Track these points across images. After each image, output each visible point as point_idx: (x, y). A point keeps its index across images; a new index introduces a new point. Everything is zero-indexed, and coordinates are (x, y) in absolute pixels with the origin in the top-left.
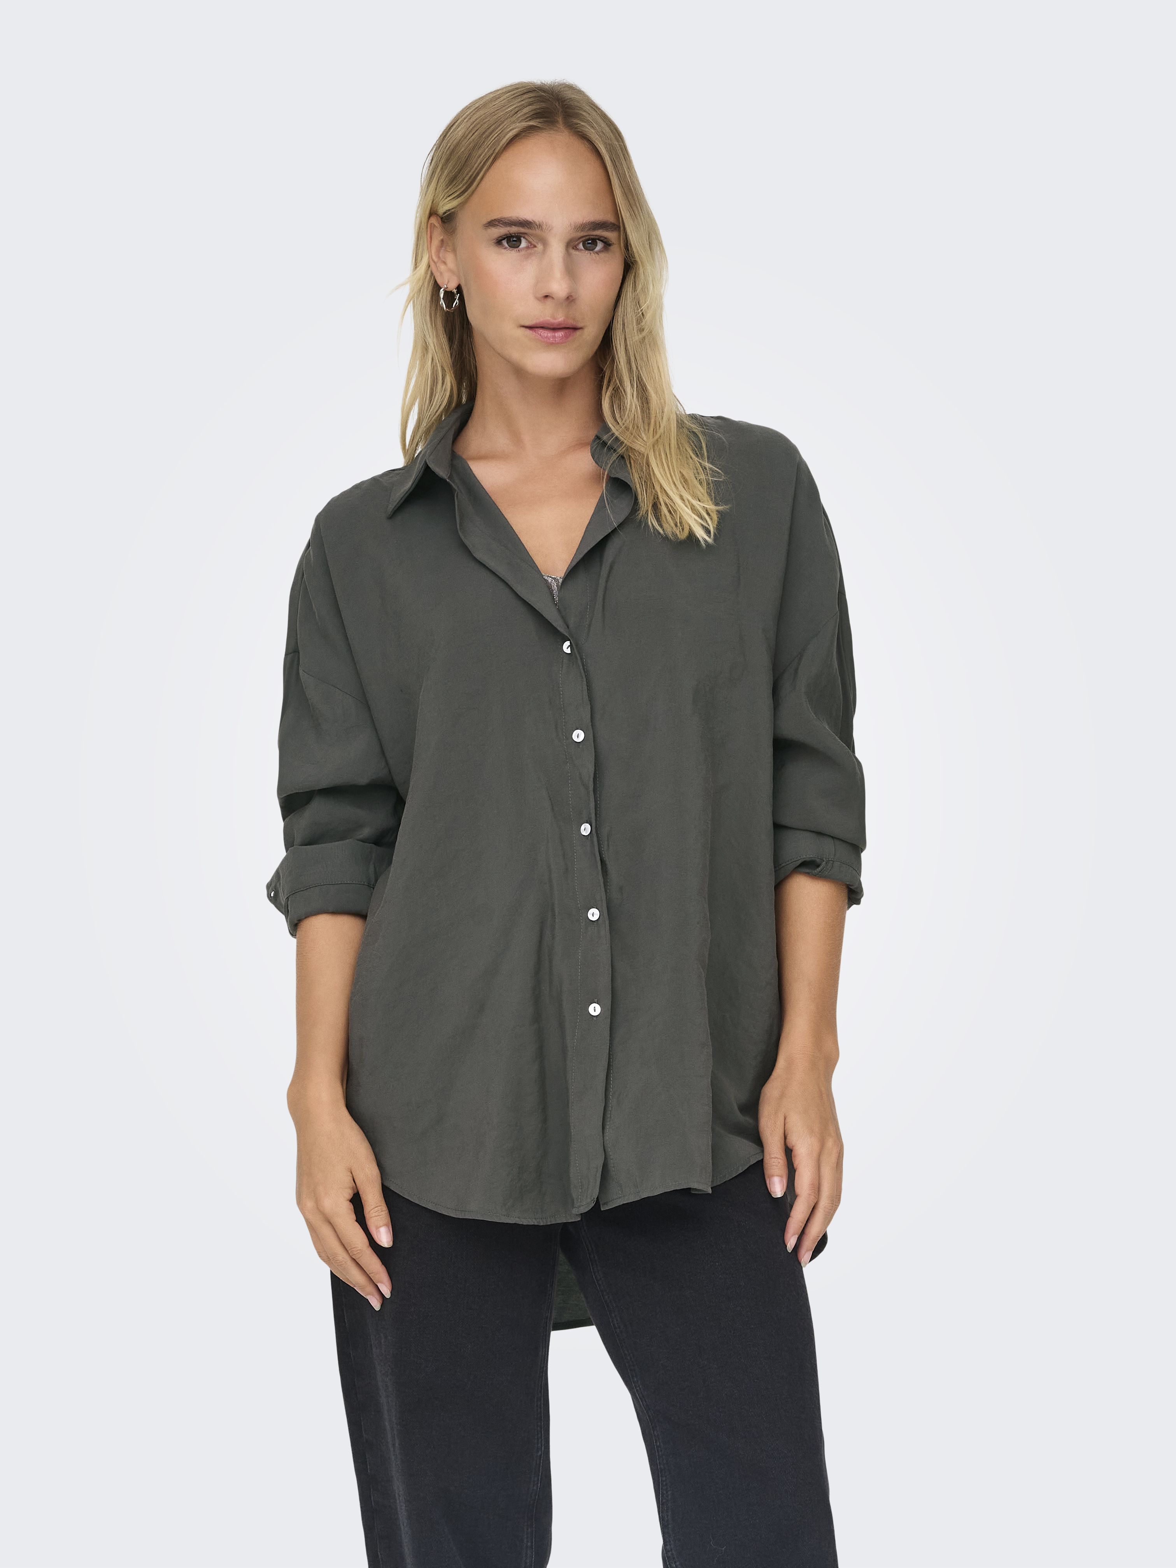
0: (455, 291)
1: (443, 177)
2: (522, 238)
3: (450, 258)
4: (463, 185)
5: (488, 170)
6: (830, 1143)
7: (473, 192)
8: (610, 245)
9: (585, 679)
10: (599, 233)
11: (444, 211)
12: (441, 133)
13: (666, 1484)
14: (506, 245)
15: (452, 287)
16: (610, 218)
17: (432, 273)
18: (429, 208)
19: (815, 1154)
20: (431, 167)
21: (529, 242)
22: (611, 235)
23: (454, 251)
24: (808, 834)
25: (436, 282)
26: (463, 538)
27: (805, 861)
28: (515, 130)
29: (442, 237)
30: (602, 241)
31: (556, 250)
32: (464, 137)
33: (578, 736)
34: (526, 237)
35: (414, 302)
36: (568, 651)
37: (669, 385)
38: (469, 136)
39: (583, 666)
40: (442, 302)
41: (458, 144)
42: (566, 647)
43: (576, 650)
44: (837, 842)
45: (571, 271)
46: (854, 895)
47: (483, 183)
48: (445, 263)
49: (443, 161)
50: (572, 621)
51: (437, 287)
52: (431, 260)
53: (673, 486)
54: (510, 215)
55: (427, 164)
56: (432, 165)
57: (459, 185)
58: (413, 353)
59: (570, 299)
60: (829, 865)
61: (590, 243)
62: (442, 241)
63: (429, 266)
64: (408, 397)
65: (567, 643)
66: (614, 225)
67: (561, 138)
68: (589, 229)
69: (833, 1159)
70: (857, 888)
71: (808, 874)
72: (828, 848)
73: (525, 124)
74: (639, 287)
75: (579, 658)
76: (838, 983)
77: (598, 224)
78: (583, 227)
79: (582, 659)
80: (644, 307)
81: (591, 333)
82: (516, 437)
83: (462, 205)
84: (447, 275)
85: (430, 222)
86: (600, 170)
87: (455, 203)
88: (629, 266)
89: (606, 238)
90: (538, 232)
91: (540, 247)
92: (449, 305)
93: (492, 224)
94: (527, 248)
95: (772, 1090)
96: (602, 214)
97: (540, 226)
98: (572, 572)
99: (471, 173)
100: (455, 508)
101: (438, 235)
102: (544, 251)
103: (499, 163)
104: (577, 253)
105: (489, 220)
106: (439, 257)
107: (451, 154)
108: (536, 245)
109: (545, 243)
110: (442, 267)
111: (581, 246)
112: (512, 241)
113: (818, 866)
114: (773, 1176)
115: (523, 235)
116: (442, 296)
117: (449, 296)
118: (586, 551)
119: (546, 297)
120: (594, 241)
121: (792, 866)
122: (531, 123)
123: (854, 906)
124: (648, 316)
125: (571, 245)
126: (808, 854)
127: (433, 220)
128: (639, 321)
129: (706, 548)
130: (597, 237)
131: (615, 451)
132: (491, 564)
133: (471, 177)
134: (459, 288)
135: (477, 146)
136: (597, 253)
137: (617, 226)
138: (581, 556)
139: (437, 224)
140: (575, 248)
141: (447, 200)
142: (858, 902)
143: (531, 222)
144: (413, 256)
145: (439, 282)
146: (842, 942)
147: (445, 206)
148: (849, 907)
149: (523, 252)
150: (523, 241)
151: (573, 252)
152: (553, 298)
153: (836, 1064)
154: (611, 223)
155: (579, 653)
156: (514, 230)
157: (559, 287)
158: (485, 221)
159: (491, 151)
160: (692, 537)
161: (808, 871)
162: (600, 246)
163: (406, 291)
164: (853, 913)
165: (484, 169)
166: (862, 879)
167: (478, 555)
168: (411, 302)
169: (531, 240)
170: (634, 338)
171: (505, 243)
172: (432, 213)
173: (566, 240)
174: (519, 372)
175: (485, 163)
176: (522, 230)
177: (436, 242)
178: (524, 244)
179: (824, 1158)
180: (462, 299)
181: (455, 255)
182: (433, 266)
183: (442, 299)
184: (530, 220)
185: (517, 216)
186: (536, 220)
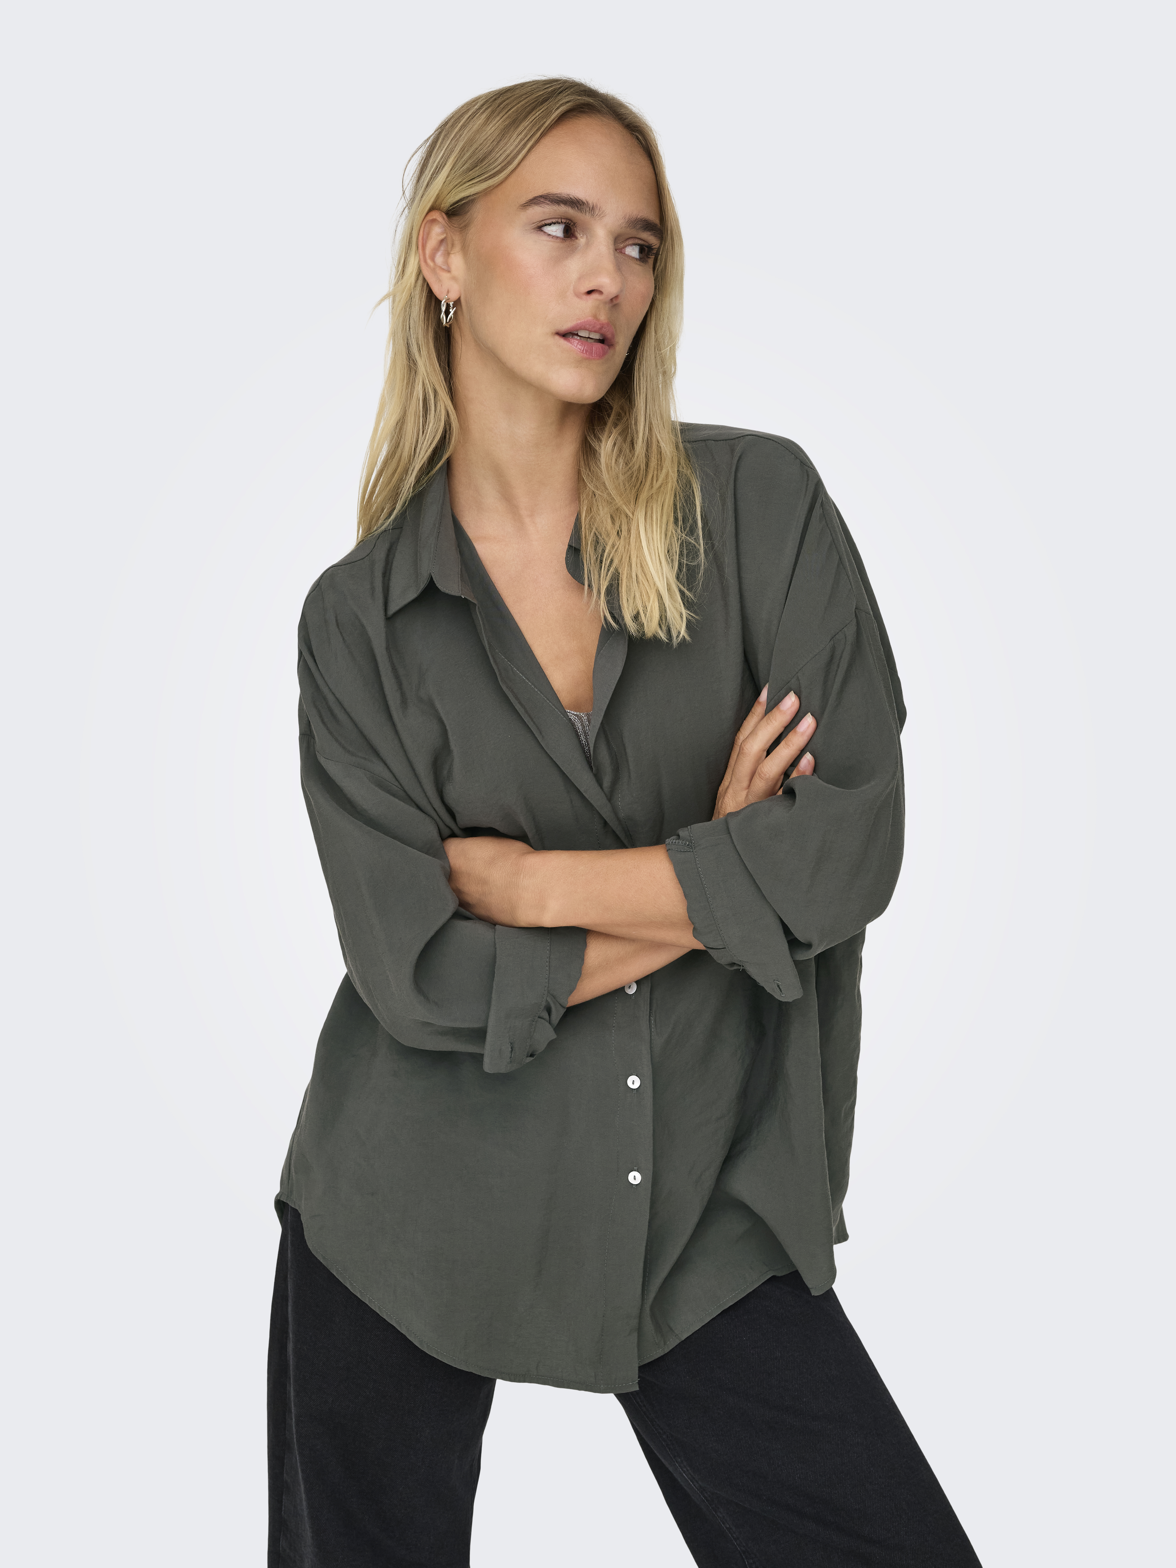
3: (455, 258)
10: (645, 235)
11: (456, 201)
16: (657, 221)
17: (424, 280)
18: (430, 201)
22: (652, 240)
23: (464, 249)
29: (446, 234)
30: (643, 246)
31: (604, 242)
45: (618, 268)
48: (448, 266)
54: (559, 193)
59: (614, 302)
62: (446, 239)
63: (420, 272)
66: (657, 229)
68: (636, 229)
77: (646, 225)
78: (631, 224)
83: (490, 188)
84: (449, 282)
85: (429, 217)
89: (650, 245)
90: (589, 216)
93: (535, 201)
97: (593, 210)
106: (437, 260)
109: (591, 235)
110: (445, 276)
119: (590, 292)
127: (436, 215)
139: (440, 219)
143: (583, 203)
145: (437, 291)
147: (453, 197)
151: (619, 247)
152: (599, 294)
156: (561, 211)
157: (607, 283)
158: (525, 200)
172: (434, 207)
176: (571, 212)
177: (436, 242)
182: (427, 273)
183: (443, 313)
184: (584, 200)
185: (568, 192)
186: (590, 202)
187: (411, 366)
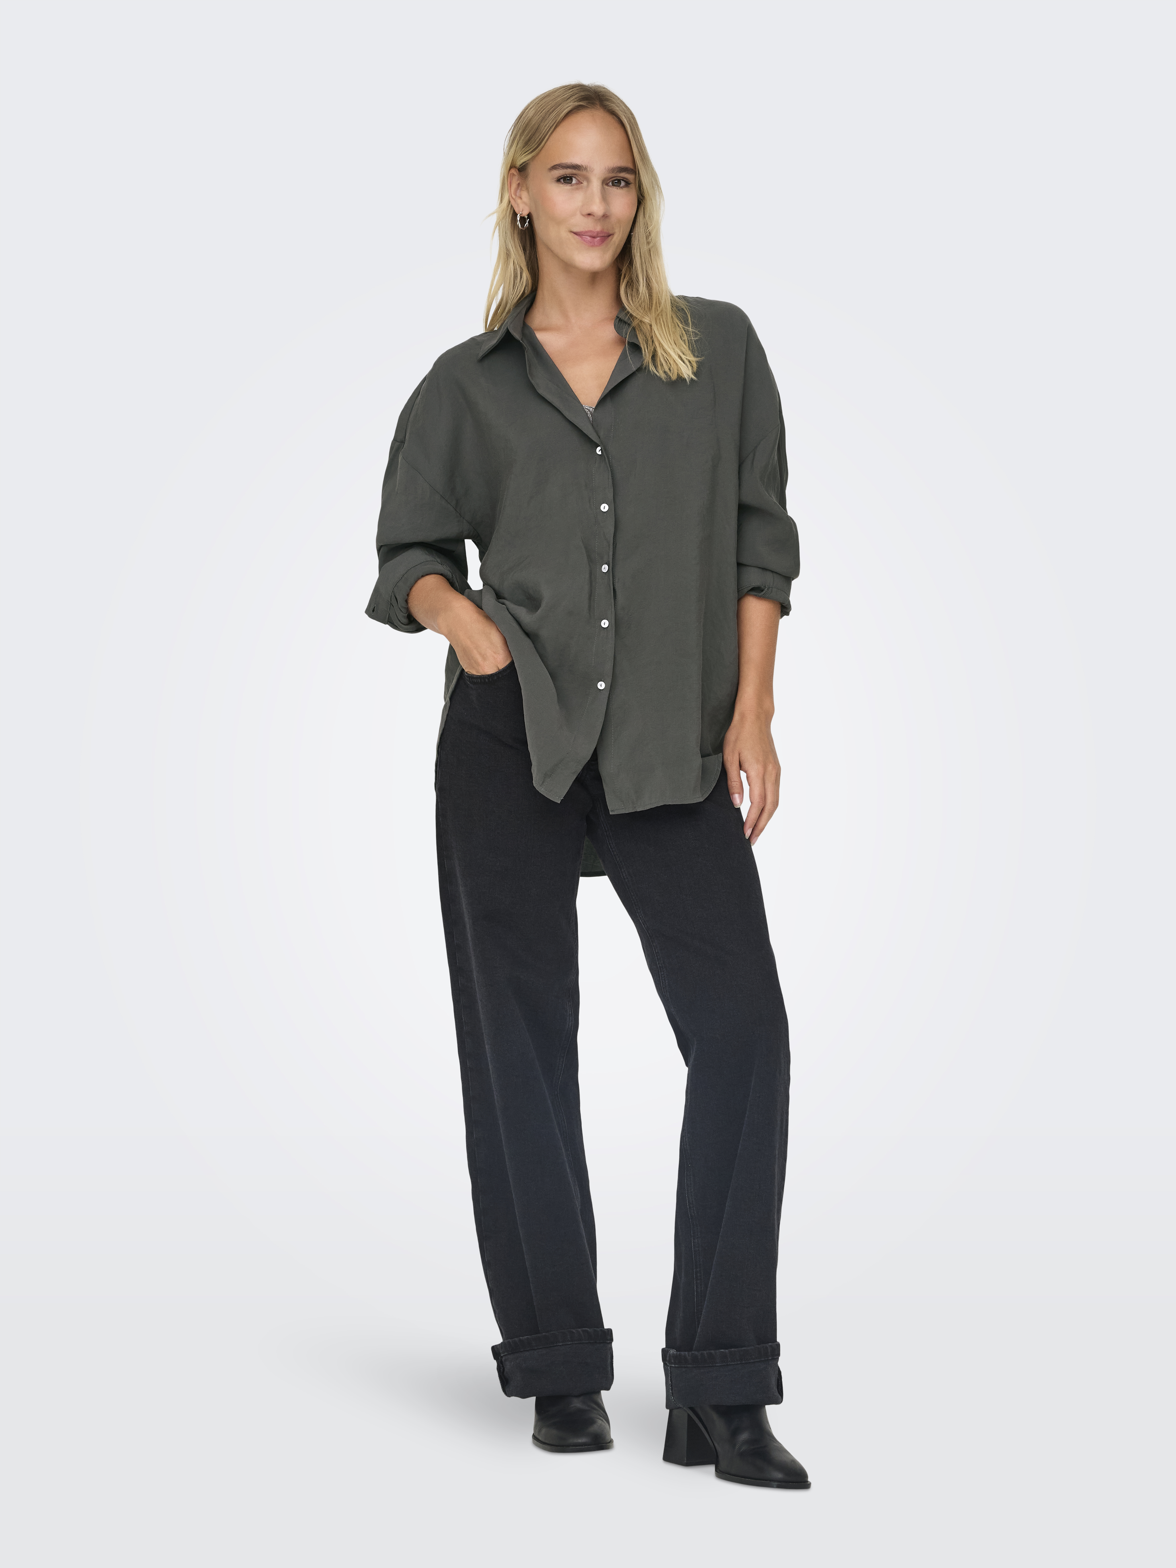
0: (526, 217)
1: (521, 141)
2: (573, 178)
3: (524, 195)
4: (535, 145)
5: (552, 133)
6: (770, 767)
7: (541, 150)
8: (630, 184)
9: (610, 473)
10: (623, 175)
11: (521, 163)
12: (517, 117)
13: (664, 976)
14: (563, 181)
15: (525, 214)
16: (630, 166)
17: (512, 206)
18: (510, 163)
19: (761, 775)
20: (512, 137)
21: (578, 181)
22: (630, 177)
23: (527, 189)
24: (756, 570)
25: (514, 210)
26: (530, 378)
27: (754, 587)
28: (569, 108)
29: (519, 182)
30: (624, 181)
31: (596, 184)
32: (535, 114)
33: (604, 508)
34: (576, 176)
35: (499, 227)
36: (600, 453)
37: (665, 279)
38: (539, 114)
39: (609, 463)
40: (518, 223)
41: (530, 120)
42: (598, 451)
43: (604, 453)
44: (775, 574)
45: (605, 198)
46: (785, 609)
47: (548, 142)
48: (521, 198)
49: (521, 131)
50: (601, 434)
51: (515, 214)
52: (511, 197)
53: (670, 345)
54: (566, 162)
55: (509, 136)
56: (513, 136)
57: (532, 144)
58: (498, 258)
59: (605, 216)
60: (770, 590)
61: (616, 182)
62: (519, 184)
63: (510, 202)
64: (494, 285)
65: (599, 448)
66: (632, 170)
67: (599, 114)
68: (616, 172)
69: (773, 778)
70: (787, 605)
71: (756, 596)
72: (768, 579)
73: (577, 104)
74: (647, 216)
75: (606, 458)
76: (774, 664)
77: (623, 168)
78: (613, 170)
79: (608, 458)
80: (650, 228)
81: (618, 239)
82: (565, 314)
83: (533, 158)
84: (522, 206)
85: (511, 172)
86: (623, 134)
87: (530, 156)
88: (641, 201)
89: (627, 179)
90: (584, 172)
91: (585, 183)
92: (523, 225)
93: (554, 167)
94: (577, 184)
95: (731, 735)
96: (626, 163)
97: (586, 169)
98: (602, 401)
99: (540, 137)
100: (525, 359)
101: (515, 181)
102: (588, 186)
103: (559, 129)
104: (608, 188)
105: (552, 165)
106: (516, 195)
107: (526, 126)
108: (582, 182)
109: (588, 180)
110: (519, 201)
111: (611, 184)
112: (566, 180)
113: (762, 591)
114: (734, 793)
115: (574, 176)
116: (518, 219)
117: (523, 219)
118: (610, 389)
119: (589, 214)
120: (619, 181)
121: (746, 590)
122: (581, 103)
123: (785, 617)
124: (652, 235)
125: (605, 182)
126: (756, 583)
127: (513, 171)
128: (647, 238)
129: (690, 385)
130: (622, 179)
131: (629, 325)
132: (549, 397)
133: (540, 139)
134: (529, 215)
135: (544, 119)
136: (621, 188)
137: (634, 171)
138: (607, 391)
139: (515, 173)
140: (607, 184)
141: (524, 155)
142: (788, 614)
143: (580, 166)
144: (500, 193)
145: (516, 211)
146: (777, 637)
147: (520, 162)
148: (782, 617)
149: (574, 187)
150: (574, 179)
151: (605, 186)
152: (594, 216)
153: (772, 716)
154: (631, 169)
155: (607, 454)
156: (568, 171)
157: (598, 208)
158: (549, 166)
159: (554, 121)
160: (681, 379)
161: (756, 594)
162: (623, 184)
163: (494, 219)
164: (784, 621)
165: (549, 133)
166: (791, 599)
167: (541, 391)
168: (498, 227)
169: (579, 179)
170: (645, 248)
171: (562, 180)
172: (512, 166)
173: (602, 179)
174: (568, 267)
175: (549, 130)
176: (574, 171)
177: (514, 186)
178: (574, 181)
179: (767, 777)
180: (531, 223)
181: (528, 192)
182: (512, 202)
183: (518, 221)
184: (580, 164)
185: (571, 161)
186: (583, 165)
187: (508, 255)
